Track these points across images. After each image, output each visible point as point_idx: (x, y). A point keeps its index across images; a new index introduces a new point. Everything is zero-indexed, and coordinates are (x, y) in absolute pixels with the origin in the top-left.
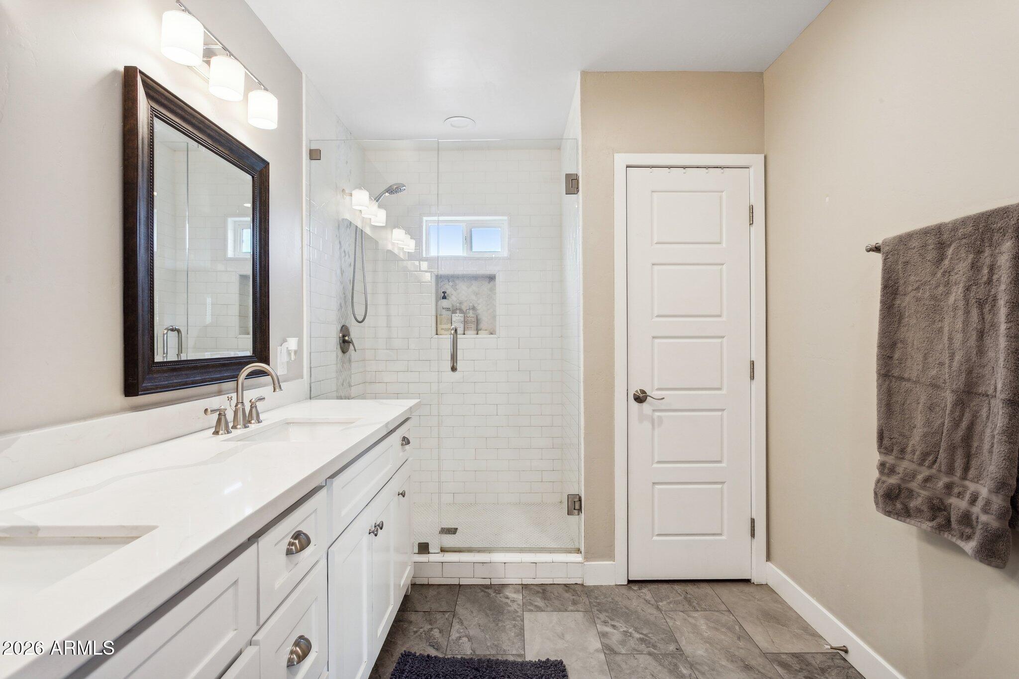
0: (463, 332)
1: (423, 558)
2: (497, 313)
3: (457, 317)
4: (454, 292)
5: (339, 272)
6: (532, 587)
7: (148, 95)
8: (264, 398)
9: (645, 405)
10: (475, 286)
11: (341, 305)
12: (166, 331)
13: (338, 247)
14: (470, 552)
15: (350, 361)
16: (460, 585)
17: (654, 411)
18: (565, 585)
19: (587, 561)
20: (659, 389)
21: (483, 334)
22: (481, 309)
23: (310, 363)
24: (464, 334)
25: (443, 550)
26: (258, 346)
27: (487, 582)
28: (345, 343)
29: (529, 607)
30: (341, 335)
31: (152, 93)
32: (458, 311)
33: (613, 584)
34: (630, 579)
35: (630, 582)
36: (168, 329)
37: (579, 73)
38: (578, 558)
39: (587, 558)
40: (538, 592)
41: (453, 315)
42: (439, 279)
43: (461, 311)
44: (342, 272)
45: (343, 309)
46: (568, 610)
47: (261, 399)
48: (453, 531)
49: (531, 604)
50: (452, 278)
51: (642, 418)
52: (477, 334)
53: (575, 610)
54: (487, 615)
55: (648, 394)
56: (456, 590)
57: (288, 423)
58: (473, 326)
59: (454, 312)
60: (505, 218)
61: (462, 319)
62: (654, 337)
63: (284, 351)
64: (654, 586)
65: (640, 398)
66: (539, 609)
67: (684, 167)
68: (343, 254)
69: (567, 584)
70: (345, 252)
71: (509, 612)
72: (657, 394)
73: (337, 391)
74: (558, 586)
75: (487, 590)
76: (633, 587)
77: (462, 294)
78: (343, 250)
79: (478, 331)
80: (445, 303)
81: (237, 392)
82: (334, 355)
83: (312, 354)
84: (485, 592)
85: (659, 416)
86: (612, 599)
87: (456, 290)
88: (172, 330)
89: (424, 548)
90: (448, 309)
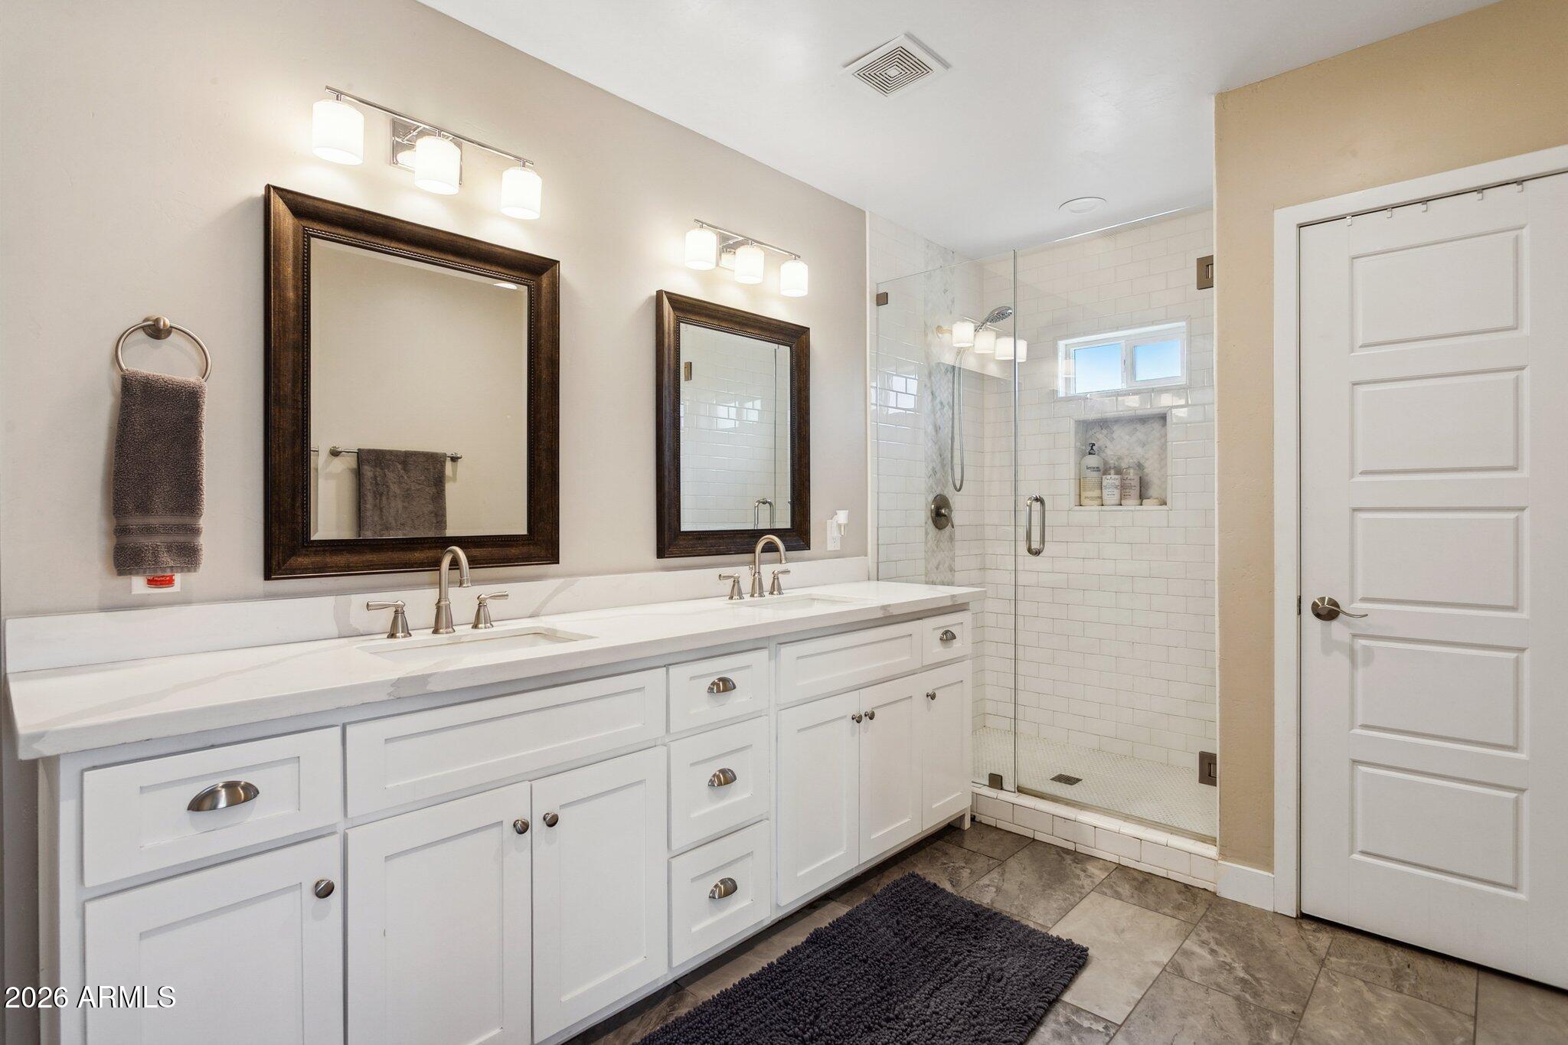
0: (1118, 502)
1: (993, 793)
2: (1169, 473)
3: (1112, 479)
4: (1108, 444)
5: (930, 429)
6: (1133, 871)
7: (674, 308)
8: (789, 572)
9: (1335, 625)
10: (1141, 432)
11: (934, 469)
12: (757, 504)
13: (929, 400)
14: (1056, 802)
15: (951, 539)
16: (1034, 840)
17: (1354, 636)
18: (1186, 886)
19: (1225, 859)
20: (1364, 600)
21: (1149, 505)
22: (1151, 468)
23: (878, 540)
24: (1121, 505)
25: (1020, 790)
26: (797, 519)
27: (1071, 847)
28: (940, 515)
29: (1104, 889)
30: (933, 506)
31: (677, 305)
32: (1112, 472)
33: (1270, 908)
34: (1304, 912)
35: (1303, 916)
36: (759, 502)
37: (1213, 98)
38: (1212, 851)
39: (1223, 855)
40: (1134, 879)
41: (1104, 477)
42: (1086, 426)
43: (1119, 472)
44: (937, 429)
45: (938, 475)
46: (1160, 911)
47: (787, 572)
48: (1070, 781)
49: (1112, 887)
50: (1104, 424)
51: (1329, 645)
52: (1141, 505)
53: (1170, 914)
54: (1041, 878)
55: (1343, 608)
56: (1026, 843)
57: (812, 599)
58: (1135, 492)
59: (1106, 472)
60: (1183, 324)
61: (1117, 483)
62: (1355, 510)
63: (835, 524)
64: (1350, 937)
65: (1328, 612)
66: (1118, 896)
67: (1425, 201)
68: (939, 406)
69: (1190, 886)
70: (941, 403)
71: (1073, 884)
72: (1359, 607)
73: (926, 576)
74: (1173, 883)
75: (1064, 855)
76: (1304, 925)
77: (1120, 446)
78: (938, 400)
79: (1142, 497)
80: (1092, 461)
81: (755, 565)
82: (921, 533)
83: (880, 529)
84: (1061, 856)
85: (1365, 648)
86: (1248, 925)
87: (1112, 440)
88: (764, 503)
89: (996, 781)
90: (1098, 469)
